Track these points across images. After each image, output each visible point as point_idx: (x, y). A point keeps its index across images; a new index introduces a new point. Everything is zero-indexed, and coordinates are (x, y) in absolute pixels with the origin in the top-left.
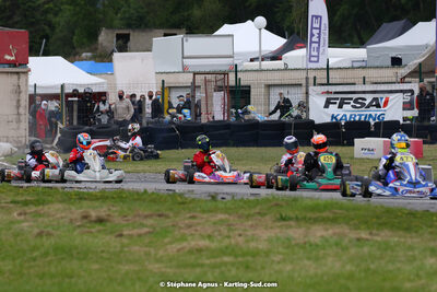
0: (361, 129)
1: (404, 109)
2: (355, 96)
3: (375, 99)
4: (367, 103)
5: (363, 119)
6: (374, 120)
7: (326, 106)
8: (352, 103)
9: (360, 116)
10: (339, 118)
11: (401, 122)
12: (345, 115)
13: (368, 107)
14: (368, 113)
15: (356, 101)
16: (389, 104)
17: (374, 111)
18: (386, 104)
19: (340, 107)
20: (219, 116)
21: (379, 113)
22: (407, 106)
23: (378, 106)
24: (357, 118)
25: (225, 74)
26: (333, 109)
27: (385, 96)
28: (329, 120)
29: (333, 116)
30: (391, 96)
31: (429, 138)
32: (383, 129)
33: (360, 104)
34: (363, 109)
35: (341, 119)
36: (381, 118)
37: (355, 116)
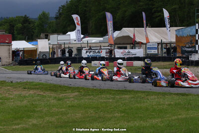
0: (95, 59)
3: (99, 51)
5: (95, 56)
6: (98, 56)
7: (86, 53)
8: (92, 52)
11: (105, 57)
13: (97, 53)
18: (101, 52)
19: (90, 53)
20: (59, 56)
22: (106, 53)
23: (99, 53)
25: (61, 45)
28: (87, 56)
31: (112, 61)
32: (101, 59)
33: (94, 52)
34: (95, 54)
35: (90, 56)
36: (100, 56)
37: (93, 55)
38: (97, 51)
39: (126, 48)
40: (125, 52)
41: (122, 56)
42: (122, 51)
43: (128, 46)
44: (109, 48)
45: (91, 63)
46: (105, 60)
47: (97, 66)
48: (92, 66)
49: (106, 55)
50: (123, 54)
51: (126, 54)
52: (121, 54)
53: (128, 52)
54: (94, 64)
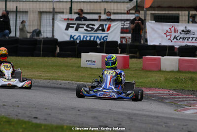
0: (90, 46)
2: (87, 23)
3: (102, 25)
4: (96, 27)
5: (92, 39)
6: (100, 40)
7: (67, 29)
8: (85, 28)
9: (91, 37)
10: (75, 37)
11: (119, 42)
12: (80, 36)
13: (96, 31)
14: (96, 35)
15: (88, 26)
16: (111, 29)
17: (101, 34)
18: (109, 29)
19: (77, 30)
21: (103, 35)
22: (123, 31)
23: (103, 30)
24: (88, 39)
26: (72, 31)
27: (108, 23)
28: (67, 39)
29: (71, 36)
30: (113, 24)
31: (138, 54)
32: (106, 47)
33: (90, 28)
34: (93, 32)
35: (77, 39)
36: (105, 39)
37: (87, 37)
38: (97, 25)
39: (175, 19)
40: (176, 31)
41: (166, 43)
42: (166, 26)
43: (183, 15)
44: (132, 17)
45: (80, 57)
46: (119, 52)
47: (96, 68)
48: (82, 67)
49: (121, 38)
50: (169, 37)
51: (178, 38)
52: (165, 35)
53: (183, 31)
54: (89, 61)
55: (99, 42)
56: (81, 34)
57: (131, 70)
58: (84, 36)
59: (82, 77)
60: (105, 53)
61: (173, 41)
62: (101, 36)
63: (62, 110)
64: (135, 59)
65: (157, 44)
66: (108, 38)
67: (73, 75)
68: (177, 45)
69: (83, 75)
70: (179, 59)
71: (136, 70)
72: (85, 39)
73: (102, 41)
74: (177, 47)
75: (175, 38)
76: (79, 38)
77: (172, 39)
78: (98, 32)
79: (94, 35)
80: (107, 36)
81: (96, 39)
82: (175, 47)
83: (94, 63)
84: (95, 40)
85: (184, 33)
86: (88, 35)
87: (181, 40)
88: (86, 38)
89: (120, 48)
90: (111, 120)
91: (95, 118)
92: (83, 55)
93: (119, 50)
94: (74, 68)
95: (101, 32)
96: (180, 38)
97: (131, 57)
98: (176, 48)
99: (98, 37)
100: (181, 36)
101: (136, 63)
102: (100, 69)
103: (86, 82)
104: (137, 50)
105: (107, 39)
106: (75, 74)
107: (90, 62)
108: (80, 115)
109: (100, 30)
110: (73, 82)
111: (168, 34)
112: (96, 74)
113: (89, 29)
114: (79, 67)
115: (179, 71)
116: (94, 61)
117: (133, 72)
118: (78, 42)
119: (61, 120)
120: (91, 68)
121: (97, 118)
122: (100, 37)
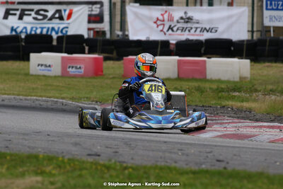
1: (89, 22)
2: (36, 7)
3: (58, 11)
4: (49, 14)
6: (57, 33)
7: (5, 17)
8: (33, 15)
9: (42, 28)
10: (19, 30)
11: (86, 36)
12: (25, 28)
13: (50, 19)
14: (51, 26)
15: (37, 13)
16: (73, 17)
17: (56, 24)
19: (21, 18)
21: (62, 26)
23: (61, 18)
24: (39, 31)
27: (68, 8)
28: (7, 32)
30: (76, 8)
31: (115, 54)
32: (66, 44)
34: (45, 21)
35: (21, 32)
36: (64, 32)
37: (37, 28)
38: (51, 10)
40: (171, 19)
42: (156, 11)
46: (87, 51)
47: (54, 75)
48: (32, 75)
49: (89, 29)
50: (161, 27)
51: (175, 29)
52: (155, 25)
53: (182, 18)
54: (42, 65)
55: (55, 36)
56: (27, 25)
57: (107, 78)
58: (32, 28)
59: (33, 89)
60: (65, 52)
61: (167, 33)
62: (59, 28)
63: (24, 134)
64: (112, 62)
65: (143, 38)
66: (69, 30)
67: (20, 87)
68: (173, 40)
69: (34, 86)
70: (179, 61)
71: (114, 78)
72: (33, 33)
73: (60, 34)
74: (174, 42)
75: (170, 28)
76: (24, 30)
77: (165, 30)
78: (54, 21)
79: (47, 26)
80: (67, 28)
81: (51, 32)
82: (171, 42)
83: (49, 68)
84: (49, 33)
85: (183, 21)
86: (38, 26)
87: (179, 32)
88: (35, 31)
89: (87, 45)
90: (101, 146)
91: (76, 144)
92: (33, 56)
93: (87, 48)
94: (20, 77)
95: (57, 21)
96: (178, 29)
97: (106, 59)
98: (172, 44)
99: (53, 29)
100: (179, 25)
101: (113, 68)
102: (59, 76)
103: (41, 96)
104: (113, 47)
105: (67, 32)
106: (22, 84)
107: (43, 68)
108: (53, 141)
109: (56, 18)
110: (21, 97)
111: (159, 23)
112: (55, 84)
113: (40, 17)
114: (27, 74)
115: (179, 78)
116: (50, 66)
117: (109, 81)
118: (23, 36)
119: (29, 147)
120: (44, 76)
121: (80, 145)
122: (56, 29)
